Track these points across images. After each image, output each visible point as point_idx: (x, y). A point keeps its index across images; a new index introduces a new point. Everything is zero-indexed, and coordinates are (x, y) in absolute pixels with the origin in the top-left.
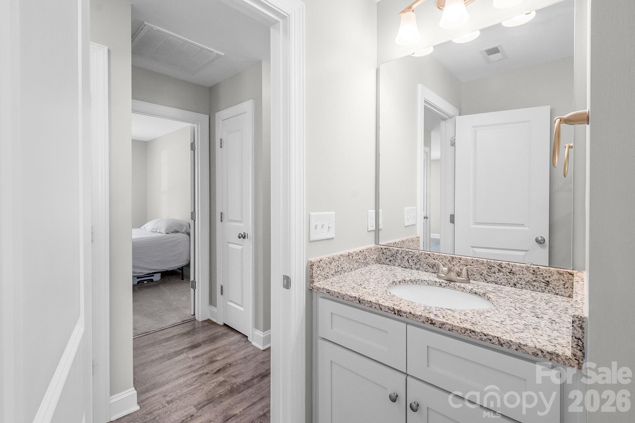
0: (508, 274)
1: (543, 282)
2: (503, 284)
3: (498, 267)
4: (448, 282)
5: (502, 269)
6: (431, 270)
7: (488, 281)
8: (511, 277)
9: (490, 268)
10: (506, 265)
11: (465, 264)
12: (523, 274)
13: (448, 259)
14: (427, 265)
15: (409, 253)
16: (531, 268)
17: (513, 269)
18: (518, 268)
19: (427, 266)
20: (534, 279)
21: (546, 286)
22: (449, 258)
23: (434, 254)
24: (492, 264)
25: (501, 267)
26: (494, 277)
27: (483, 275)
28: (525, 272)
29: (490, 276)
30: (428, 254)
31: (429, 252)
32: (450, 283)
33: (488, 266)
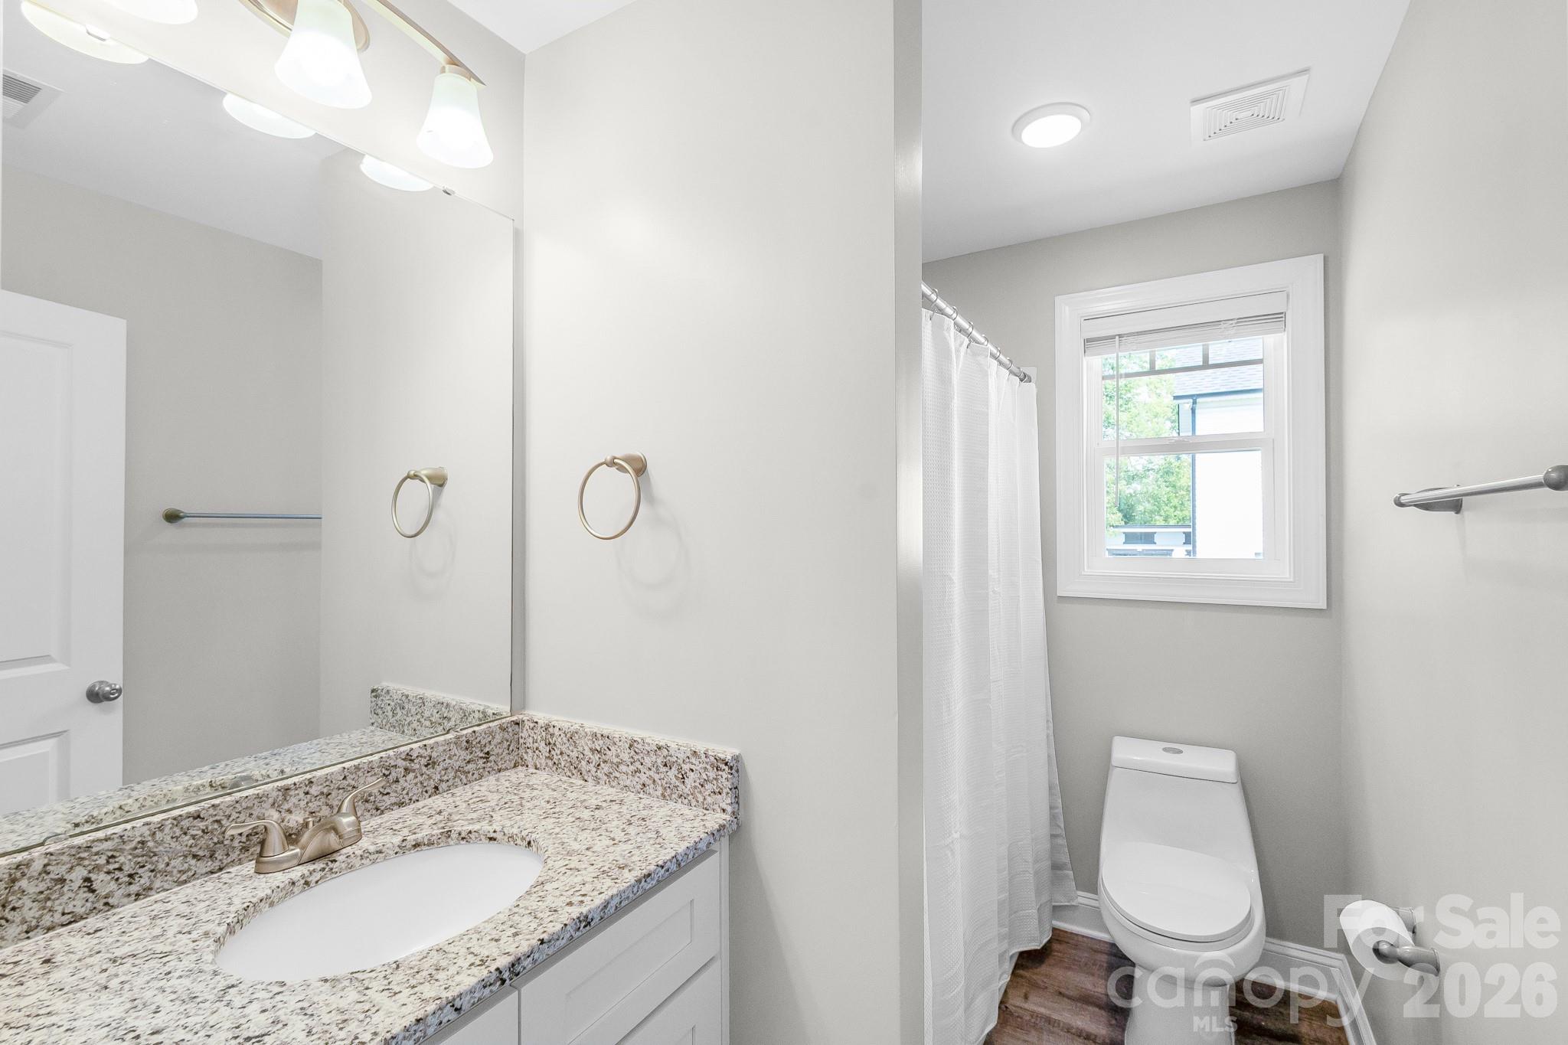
0: (424, 769)
1: (481, 758)
2: (414, 798)
3: (404, 763)
4: (325, 861)
5: (413, 765)
6: (202, 867)
7: (382, 808)
8: (428, 775)
9: (387, 773)
10: (421, 751)
11: (322, 793)
12: (450, 758)
13: (271, 801)
14: (185, 857)
15: (94, 850)
16: (464, 738)
17: (434, 755)
18: (441, 749)
19: (189, 859)
20: (468, 758)
21: (484, 763)
22: (275, 794)
23: (219, 805)
24: (391, 761)
25: (411, 760)
26: (396, 792)
27: (372, 798)
28: (455, 751)
29: (388, 793)
30: (189, 816)
31: (192, 809)
32: (335, 861)
33: (384, 771)
